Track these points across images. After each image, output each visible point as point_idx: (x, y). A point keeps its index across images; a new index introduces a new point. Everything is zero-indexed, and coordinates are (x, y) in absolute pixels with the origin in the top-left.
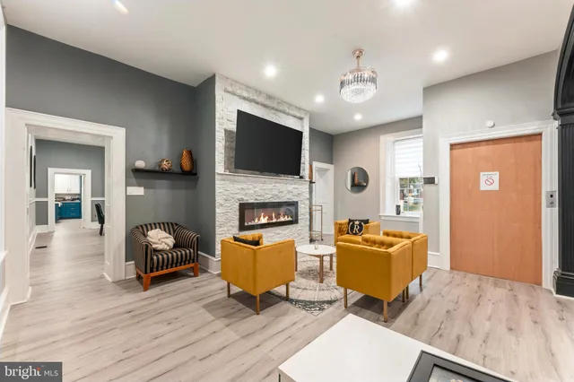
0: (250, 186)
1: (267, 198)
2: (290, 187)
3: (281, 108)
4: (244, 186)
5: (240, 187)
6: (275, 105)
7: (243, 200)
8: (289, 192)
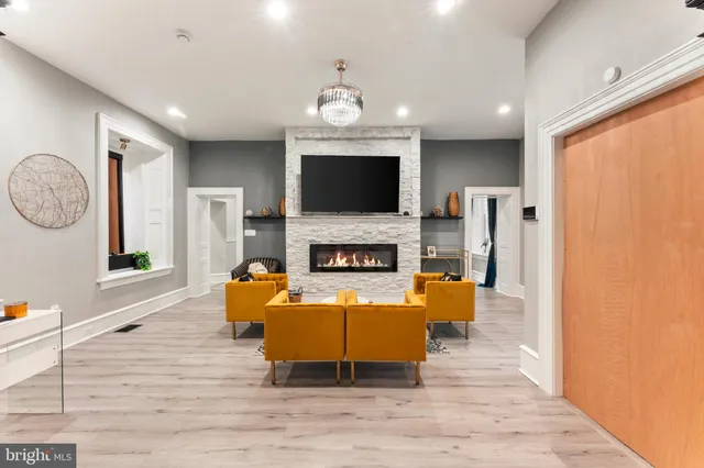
0: (324, 228)
1: (347, 239)
2: (383, 227)
3: (369, 135)
4: (316, 228)
5: (311, 228)
6: (359, 136)
7: (314, 241)
8: (381, 232)
